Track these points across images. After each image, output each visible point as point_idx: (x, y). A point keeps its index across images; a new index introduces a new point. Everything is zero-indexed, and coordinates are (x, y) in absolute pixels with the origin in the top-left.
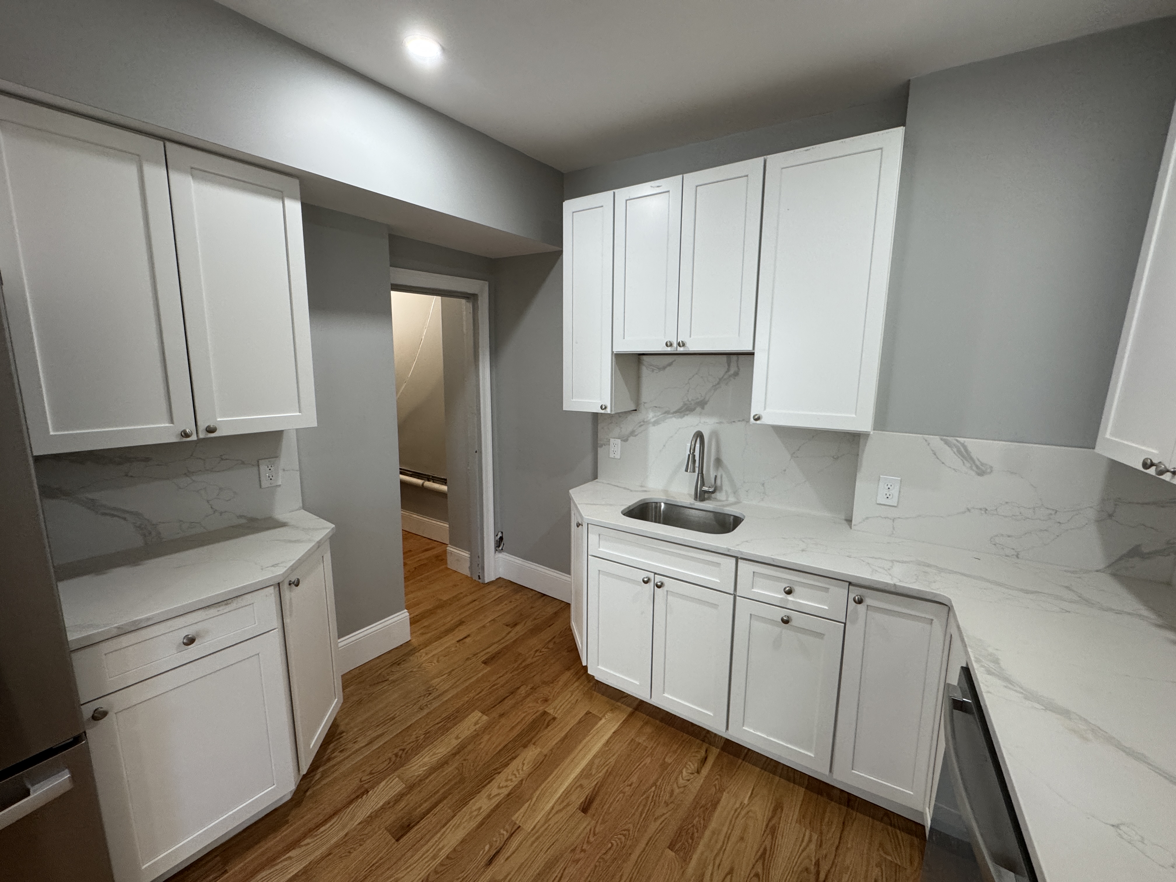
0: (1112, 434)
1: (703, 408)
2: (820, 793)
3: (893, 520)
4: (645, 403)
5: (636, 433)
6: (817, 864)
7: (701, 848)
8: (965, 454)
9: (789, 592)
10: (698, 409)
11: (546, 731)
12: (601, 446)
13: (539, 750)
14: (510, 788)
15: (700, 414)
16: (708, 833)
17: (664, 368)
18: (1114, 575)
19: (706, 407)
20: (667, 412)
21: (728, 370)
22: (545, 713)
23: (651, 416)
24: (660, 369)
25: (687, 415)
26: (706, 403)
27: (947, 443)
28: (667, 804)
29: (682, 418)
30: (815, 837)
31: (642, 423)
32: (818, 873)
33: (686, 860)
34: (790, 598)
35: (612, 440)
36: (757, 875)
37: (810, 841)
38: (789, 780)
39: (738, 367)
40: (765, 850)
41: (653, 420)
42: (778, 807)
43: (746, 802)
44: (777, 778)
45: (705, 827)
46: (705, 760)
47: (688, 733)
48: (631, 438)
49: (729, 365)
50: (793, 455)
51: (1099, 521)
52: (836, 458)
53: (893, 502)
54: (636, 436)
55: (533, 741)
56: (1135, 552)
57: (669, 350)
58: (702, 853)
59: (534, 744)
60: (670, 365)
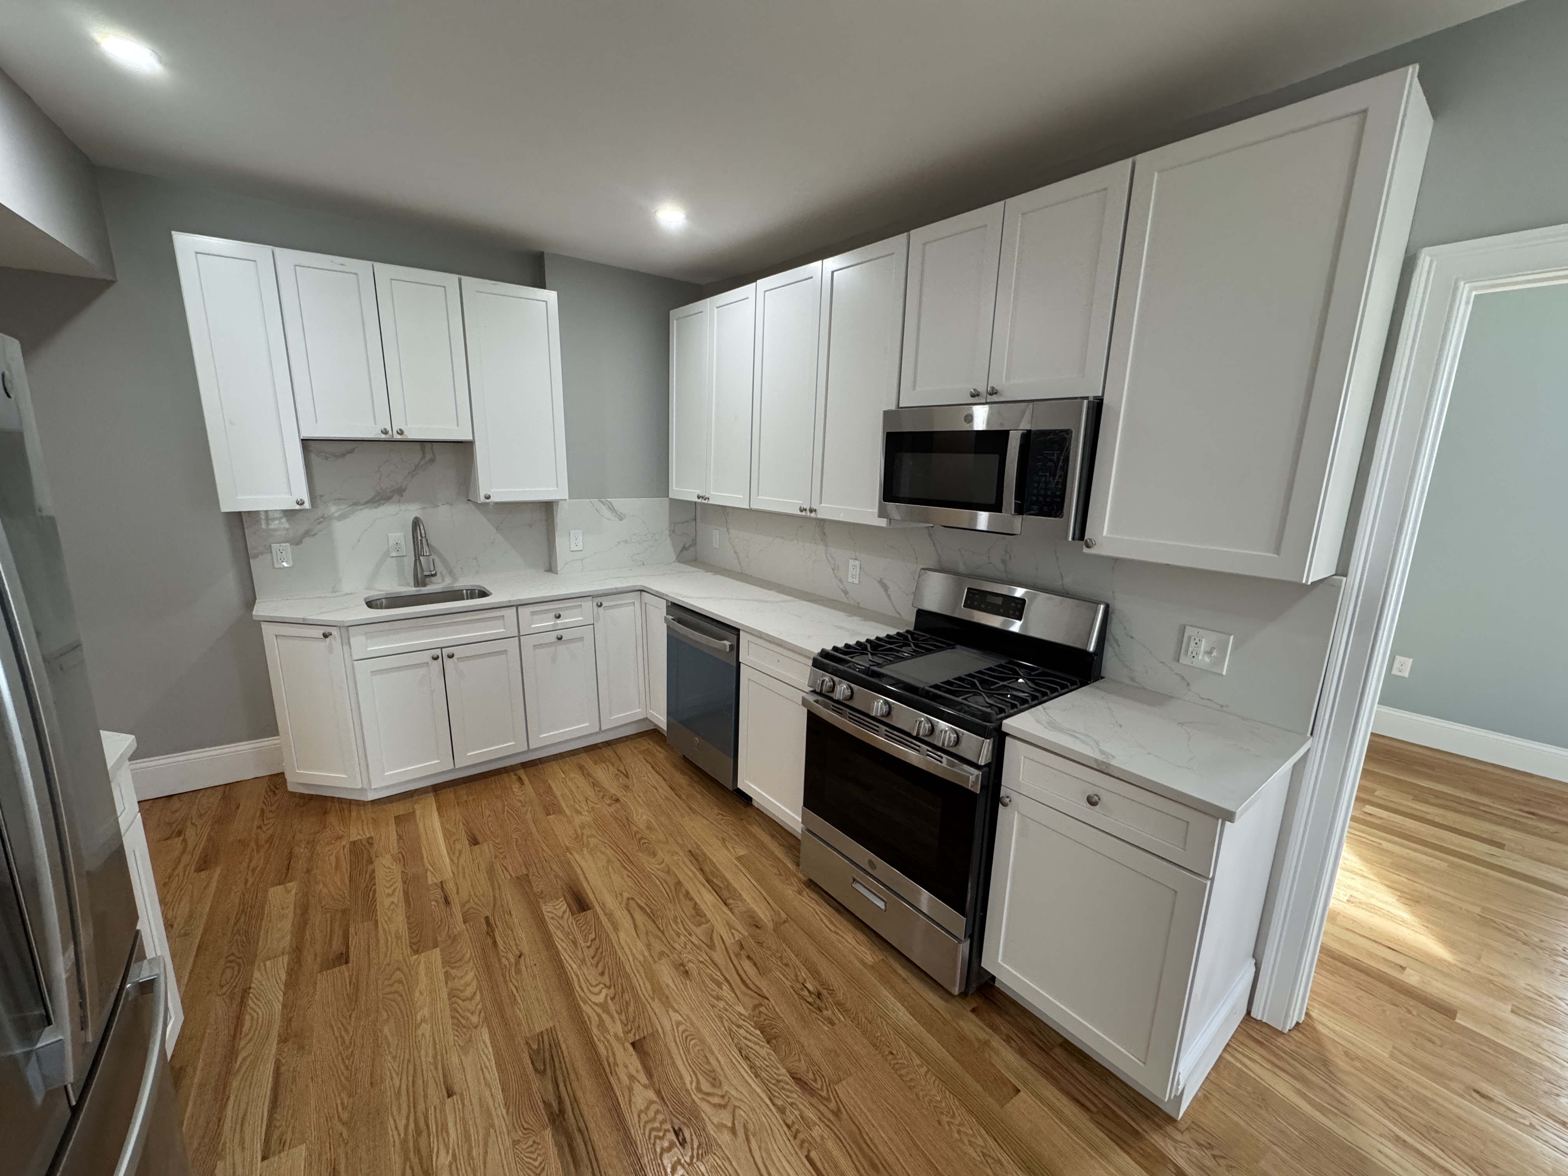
0: (676, 487)
1: (402, 496)
2: (592, 750)
3: (582, 560)
4: (322, 496)
5: (313, 533)
6: (618, 770)
7: (563, 804)
8: (612, 509)
9: (559, 617)
10: (396, 497)
11: (376, 846)
12: (256, 556)
13: (388, 856)
14: (400, 880)
15: (399, 502)
16: (560, 798)
17: (343, 455)
18: (679, 562)
19: (404, 494)
20: (355, 504)
21: (423, 457)
22: (354, 843)
23: (333, 509)
24: (337, 457)
25: (383, 504)
26: (405, 490)
27: (602, 502)
28: (524, 806)
29: (376, 508)
30: (608, 763)
31: (322, 520)
32: (622, 772)
33: (561, 812)
34: (559, 621)
35: (275, 546)
36: (599, 791)
37: (607, 766)
38: (573, 755)
39: (434, 454)
40: (593, 783)
41: (337, 514)
42: (581, 768)
43: (563, 776)
44: (568, 759)
45: (556, 797)
46: (520, 779)
47: (492, 776)
48: (307, 541)
49: (424, 453)
50: (497, 529)
51: (670, 535)
52: (531, 526)
53: (580, 548)
54: (314, 535)
55: (373, 858)
56: (684, 548)
57: (383, 436)
58: (566, 805)
59: (377, 857)
60: (352, 451)
